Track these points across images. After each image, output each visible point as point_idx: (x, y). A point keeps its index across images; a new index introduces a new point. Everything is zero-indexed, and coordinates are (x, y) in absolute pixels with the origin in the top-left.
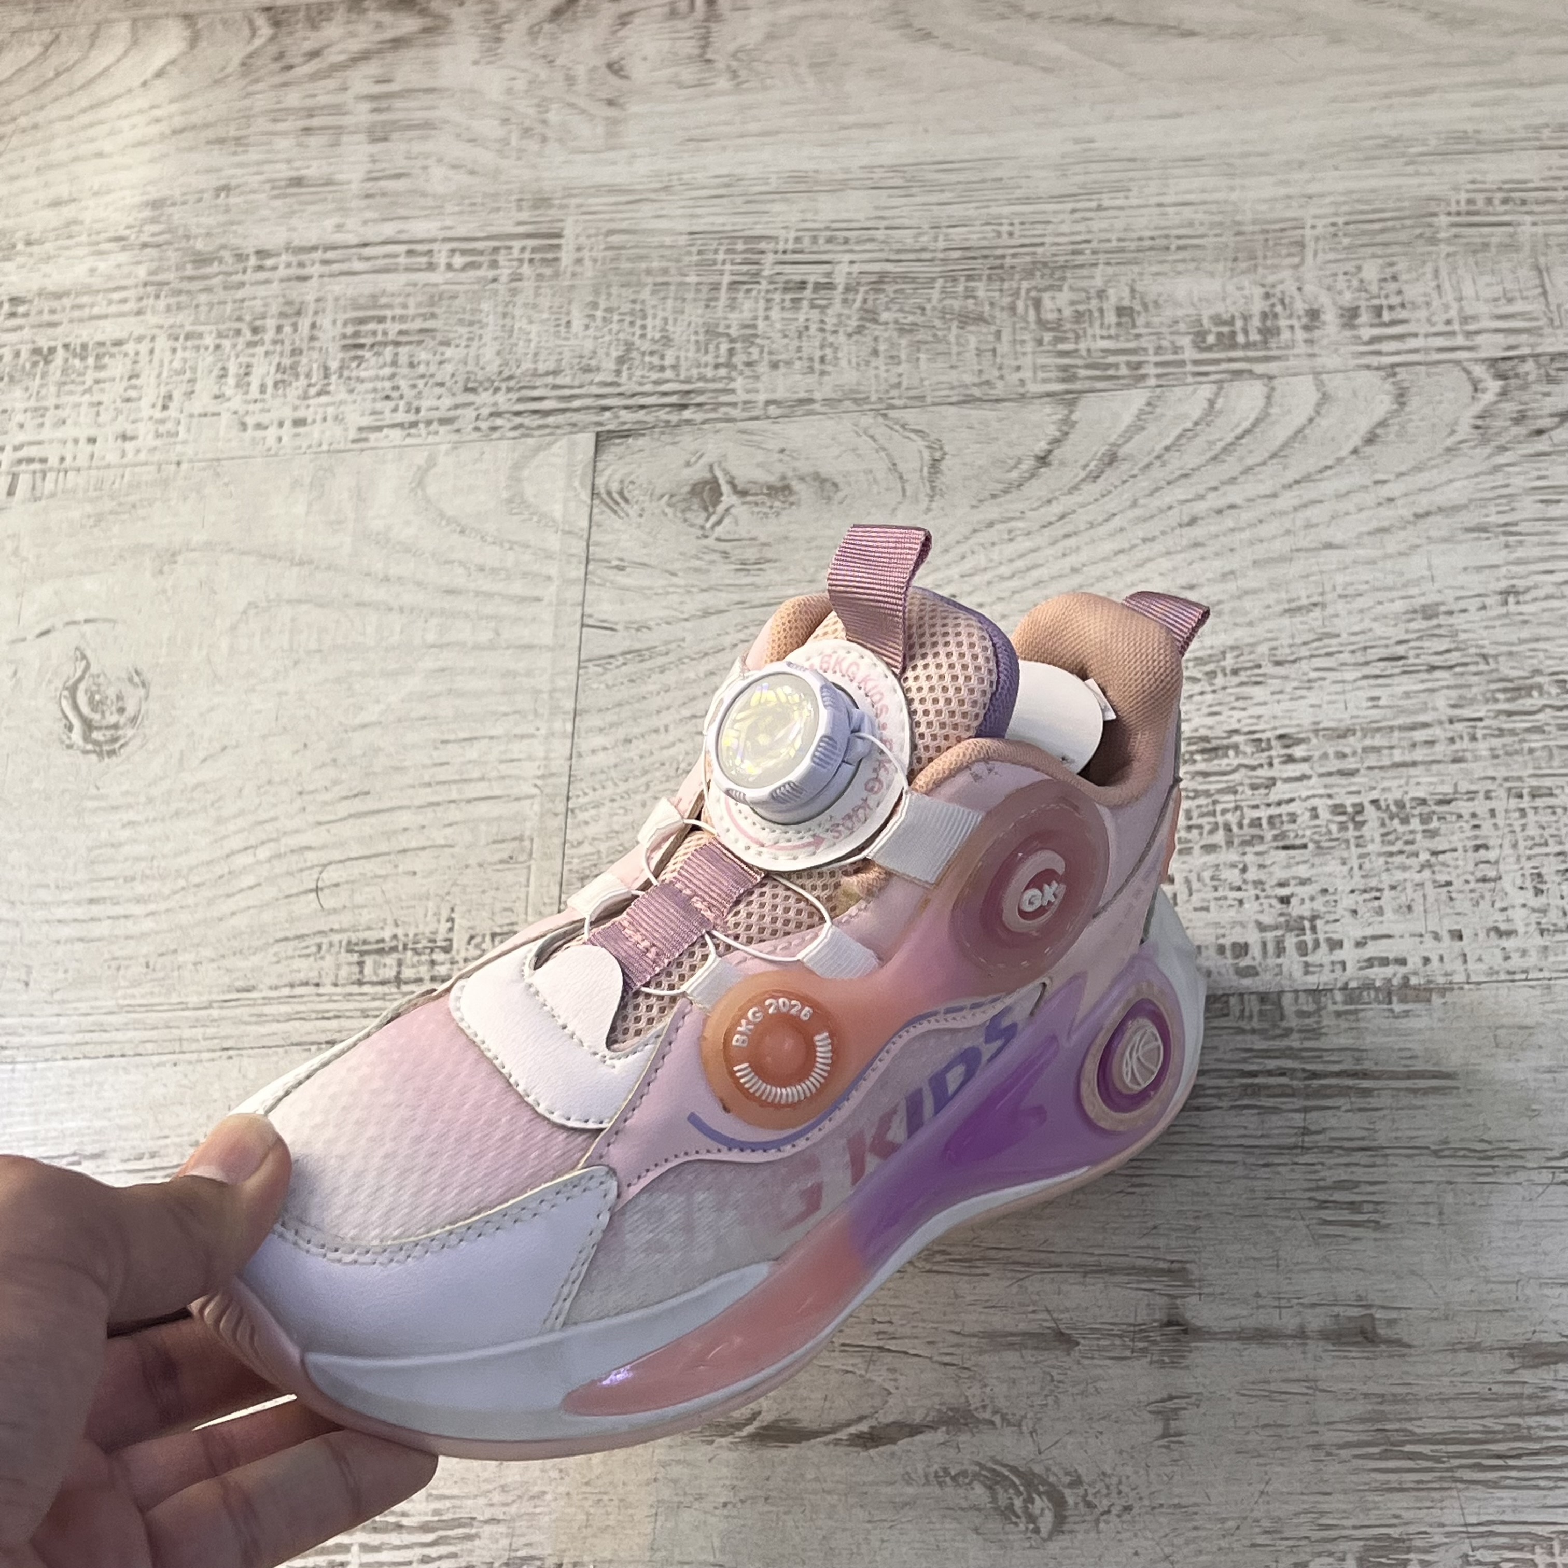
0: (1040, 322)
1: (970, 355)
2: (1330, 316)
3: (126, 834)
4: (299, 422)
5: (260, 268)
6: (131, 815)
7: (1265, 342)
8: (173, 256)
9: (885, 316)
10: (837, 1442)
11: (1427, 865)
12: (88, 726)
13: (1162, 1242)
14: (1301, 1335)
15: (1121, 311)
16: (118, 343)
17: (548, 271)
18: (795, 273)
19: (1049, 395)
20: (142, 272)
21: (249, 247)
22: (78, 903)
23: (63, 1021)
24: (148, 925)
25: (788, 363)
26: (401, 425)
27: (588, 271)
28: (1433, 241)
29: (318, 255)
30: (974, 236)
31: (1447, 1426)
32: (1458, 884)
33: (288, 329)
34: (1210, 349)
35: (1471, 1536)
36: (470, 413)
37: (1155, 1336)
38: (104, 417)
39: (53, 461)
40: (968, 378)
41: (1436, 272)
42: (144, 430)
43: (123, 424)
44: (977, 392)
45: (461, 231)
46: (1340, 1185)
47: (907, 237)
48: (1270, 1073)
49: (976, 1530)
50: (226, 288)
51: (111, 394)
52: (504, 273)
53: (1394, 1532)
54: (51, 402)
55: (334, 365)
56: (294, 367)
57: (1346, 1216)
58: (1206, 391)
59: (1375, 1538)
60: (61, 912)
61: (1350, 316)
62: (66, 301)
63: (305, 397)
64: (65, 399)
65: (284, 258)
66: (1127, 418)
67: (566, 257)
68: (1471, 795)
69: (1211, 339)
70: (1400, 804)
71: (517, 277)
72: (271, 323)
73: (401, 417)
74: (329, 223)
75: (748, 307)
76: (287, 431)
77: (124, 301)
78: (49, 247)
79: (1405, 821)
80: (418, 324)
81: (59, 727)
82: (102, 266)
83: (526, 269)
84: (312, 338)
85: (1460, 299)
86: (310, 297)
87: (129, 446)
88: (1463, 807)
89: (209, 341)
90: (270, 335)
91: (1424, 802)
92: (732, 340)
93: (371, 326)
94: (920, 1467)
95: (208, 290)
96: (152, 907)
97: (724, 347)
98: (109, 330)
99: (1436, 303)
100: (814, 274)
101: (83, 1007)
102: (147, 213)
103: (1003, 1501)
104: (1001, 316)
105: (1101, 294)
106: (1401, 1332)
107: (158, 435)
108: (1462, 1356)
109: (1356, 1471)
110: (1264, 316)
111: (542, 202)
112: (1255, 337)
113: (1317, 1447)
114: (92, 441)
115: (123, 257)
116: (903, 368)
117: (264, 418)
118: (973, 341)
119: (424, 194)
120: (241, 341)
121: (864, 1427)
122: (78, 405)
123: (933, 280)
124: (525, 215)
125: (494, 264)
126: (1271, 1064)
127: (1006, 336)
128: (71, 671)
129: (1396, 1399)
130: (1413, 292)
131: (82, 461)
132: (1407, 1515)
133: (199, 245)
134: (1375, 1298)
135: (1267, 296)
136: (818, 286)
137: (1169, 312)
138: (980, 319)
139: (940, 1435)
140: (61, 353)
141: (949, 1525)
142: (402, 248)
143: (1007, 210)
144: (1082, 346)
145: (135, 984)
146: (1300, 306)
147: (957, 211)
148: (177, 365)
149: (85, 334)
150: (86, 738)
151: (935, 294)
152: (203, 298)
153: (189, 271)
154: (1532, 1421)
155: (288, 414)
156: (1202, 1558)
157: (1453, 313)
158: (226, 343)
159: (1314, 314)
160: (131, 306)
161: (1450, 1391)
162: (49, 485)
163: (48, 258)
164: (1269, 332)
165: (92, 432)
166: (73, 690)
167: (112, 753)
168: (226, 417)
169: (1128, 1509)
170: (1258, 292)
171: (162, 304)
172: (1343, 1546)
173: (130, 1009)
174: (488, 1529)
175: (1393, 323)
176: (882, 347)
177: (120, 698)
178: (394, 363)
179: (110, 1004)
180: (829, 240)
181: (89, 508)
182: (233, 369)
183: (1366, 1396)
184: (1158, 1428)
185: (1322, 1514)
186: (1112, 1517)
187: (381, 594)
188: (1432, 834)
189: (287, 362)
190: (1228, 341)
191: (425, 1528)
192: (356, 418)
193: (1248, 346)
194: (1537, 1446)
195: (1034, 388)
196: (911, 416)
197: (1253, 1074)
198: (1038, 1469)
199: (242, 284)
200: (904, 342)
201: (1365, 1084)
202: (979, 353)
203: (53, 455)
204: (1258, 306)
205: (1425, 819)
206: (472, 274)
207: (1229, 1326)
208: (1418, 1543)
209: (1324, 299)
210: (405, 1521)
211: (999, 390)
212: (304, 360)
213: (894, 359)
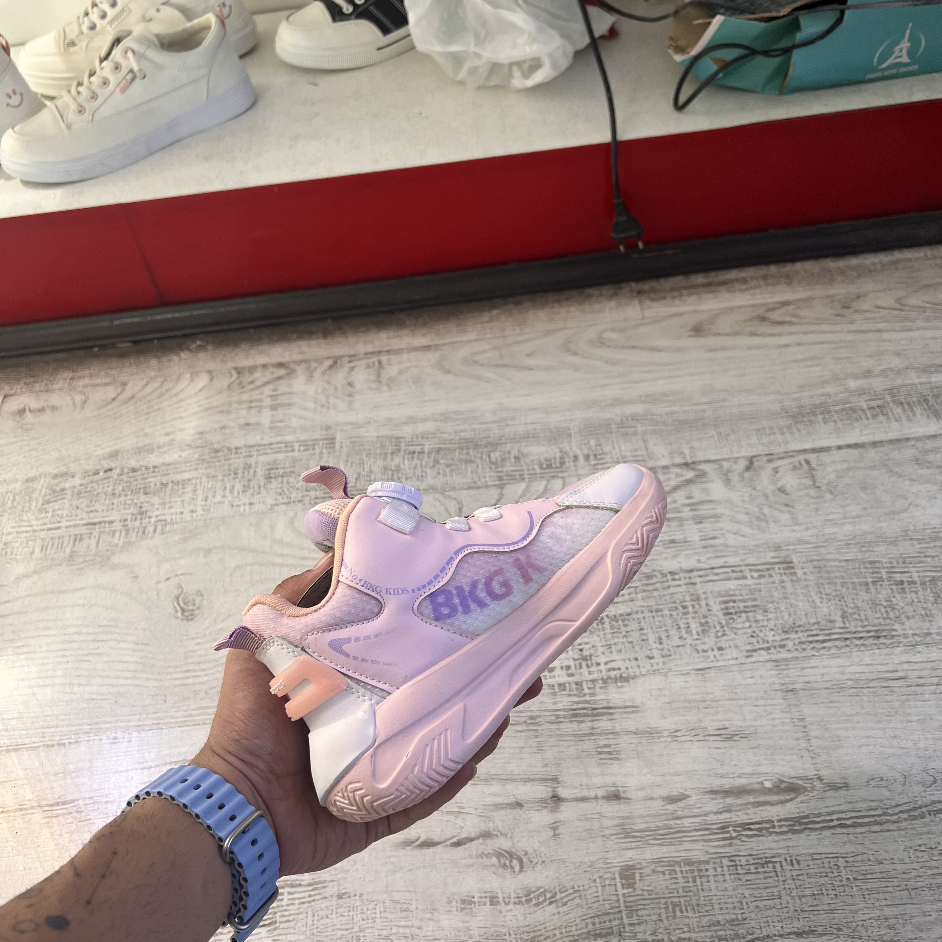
0: (491, 462)
1: (469, 473)
2: (581, 458)
3: (198, 647)
4: (251, 504)
5: (236, 453)
6: (199, 641)
7: (561, 467)
8: (207, 451)
9: (441, 461)
10: (447, 846)
11: (625, 636)
12: (183, 611)
13: (549, 769)
14: (596, 798)
15: (516, 458)
16: (189, 480)
17: (331, 450)
18: (412, 449)
19: (495, 485)
20: (197, 456)
21: (232, 446)
22: (182, 672)
23: (178, 714)
24: (206, 679)
25: (411, 478)
26: (285, 503)
27: (345, 450)
28: (611, 433)
29: (255, 448)
30: (468, 435)
31: (644, 826)
32: (635, 642)
33: (246, 473)
34: (543, 469)
35: (654, 863)
36: (308, 498)
37: (549, 801)
38: (185, 505)
39: (169, 520)
40: (469, 481)
41: (613, 443)
42: (199, 509)
43: (191, 507)
44: (472, 485)
45: (303, 438)
46: (605, 746)
47: (447, 436)
48: (580, 709)
49: (494, 873)
50: (225, 460)
51: (187, 497)
52: (317, 451)
53: (630, 863)
54: (167, 500)
55: (262, 484)
56: (249, 486)
57: (607, 756)
58: (544, 482)
59: (625, 866)
60: (176, 676)
61: (587, 457)
62: (172, 467)
63: (253, 495)
64: (173, 500)
65: (244, 450)
66: (520, 492)
67: (337, 446)
68: (637, 612)
69: (544, 466)
70: (615, 616)
71: (321, 453)
72: (240, 471)
73: (285, 500)
74: (259, 437)
75: (397, 460)
76: (247, 507)
77: (191, 466)
78: (165, 449)
79: (617, 622)
80: (290, 469)
81: (173, 611)
82: (184, 454)
83: (324, 450)
84: (254, 476)
85: (620, 451)
86: (253, 463)
87: (194, 515)
88: (635, 616)
89: (220, 478)
90: (240, 475)
91: (622, 615)
92: (393, 471)
93: (274, 471)
94: (474, 852)
95: (220, 461)
96: (206, 672)
97: (390, 473)
98: (186, 476)
99: (613, 452)
100: (418, 449)
101: (185, 708)
102: (198, 436)
103: (502, 862)
104: (478, 461)
105: (509, 453)
106: (628, 795)
107: (204, 510)
108: (648, 801)
109: (616, 843)
110: (560, 458)
111: (328, 428)
112: (558, 465)
113: (603, 836)
114: (182, 513)
115: (190, 451)
116: (448, 478)
117: (240, 503)
118: (470, 469)
119: (290, 427)
120: (231, 478)
121: (455, 840)
122: (176, 502)
123: (455, 450)
124: (323, 433)
125: (314, 449)
126: (581, 706)
127: (480, 466)
128: (176, 592)
129: (628, 818)
130: (607, 449)
131: (179, 520)
132: (634, 857)
133: (216, 446)
134: (619, 784)
135: (561, 452)
136: (419, 453)
137: (531, 458)
138: (471, 462)
139: (481, 841)
140: (170, 484)
141: (485, 872)
142: (283, 445)
143: (478, 426)
144: (505, 469)
145: (202, 699)
146: (571, 455)
147: (462, 427)
148: (210, 486)
149: (178, 477)
150: (183, 615)
151: (457, 454)
152: (218, 464)
153: (213, 455)
154: (672, 822)
155: (247, 501)
156: (569, 877)
157: (619, 455)
158: (226, 479)
159: (576, 458)
160: (193, 467)
161: (645, 814)
162: (168, 529)
163: (165, 453)
164: (562, 463)
165: (181, 510)
166: (177, 598)
167: (191, 619)
168: (226, 503)
169: (543, 862)
170: (558, 450)
171: (204, 466)
172: (613, 870)
173: (201, 708)
174: (331, 884)
175: (601, 459)
176: (441, 471)
177: (194, 600)
178: (282, 482)
179: (193, 707)
180: (422, 438)
181: (181, 536)
182: (228, 487)
183: (618, 817)
184: (551, 833)
185: (607, 859)
186: (539, 865)
187: (280, 560)
188: (626, 626)
189: (246, 484)
190: (550, 466)
191: (309, 885)
192: (270, 501)
193: (556, 468)
194: (673, 831)
195: (490, 483)
196: (452, 494)
197: (575, 710)
198: (514, 850)
199: (230, 459)
200: (448, 470)
201: (611, 711)
202: (472, 472)
203: (168, 518)
204: (558, 455)
205: (623, 621)
206: (306, 453)
207: (573, 796)
208: (639, 867)
209: (579, 453)
210: (303, 883)
211: (479, 484)
212: (252, 484)
213: (445, 475)
